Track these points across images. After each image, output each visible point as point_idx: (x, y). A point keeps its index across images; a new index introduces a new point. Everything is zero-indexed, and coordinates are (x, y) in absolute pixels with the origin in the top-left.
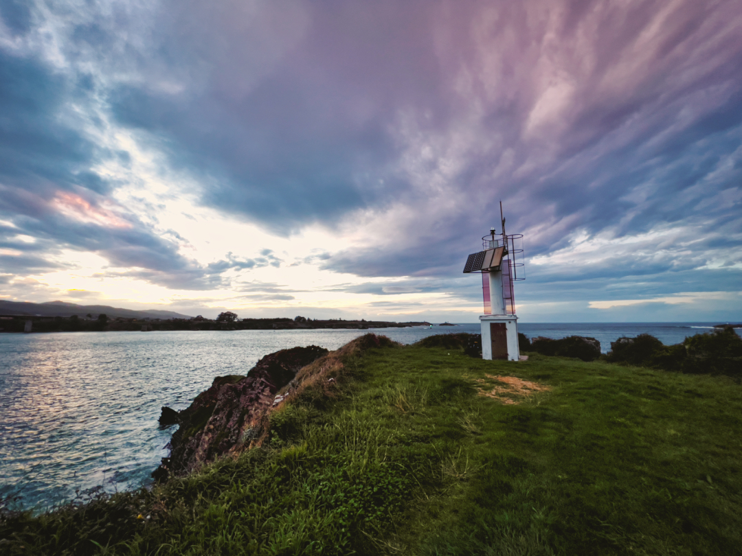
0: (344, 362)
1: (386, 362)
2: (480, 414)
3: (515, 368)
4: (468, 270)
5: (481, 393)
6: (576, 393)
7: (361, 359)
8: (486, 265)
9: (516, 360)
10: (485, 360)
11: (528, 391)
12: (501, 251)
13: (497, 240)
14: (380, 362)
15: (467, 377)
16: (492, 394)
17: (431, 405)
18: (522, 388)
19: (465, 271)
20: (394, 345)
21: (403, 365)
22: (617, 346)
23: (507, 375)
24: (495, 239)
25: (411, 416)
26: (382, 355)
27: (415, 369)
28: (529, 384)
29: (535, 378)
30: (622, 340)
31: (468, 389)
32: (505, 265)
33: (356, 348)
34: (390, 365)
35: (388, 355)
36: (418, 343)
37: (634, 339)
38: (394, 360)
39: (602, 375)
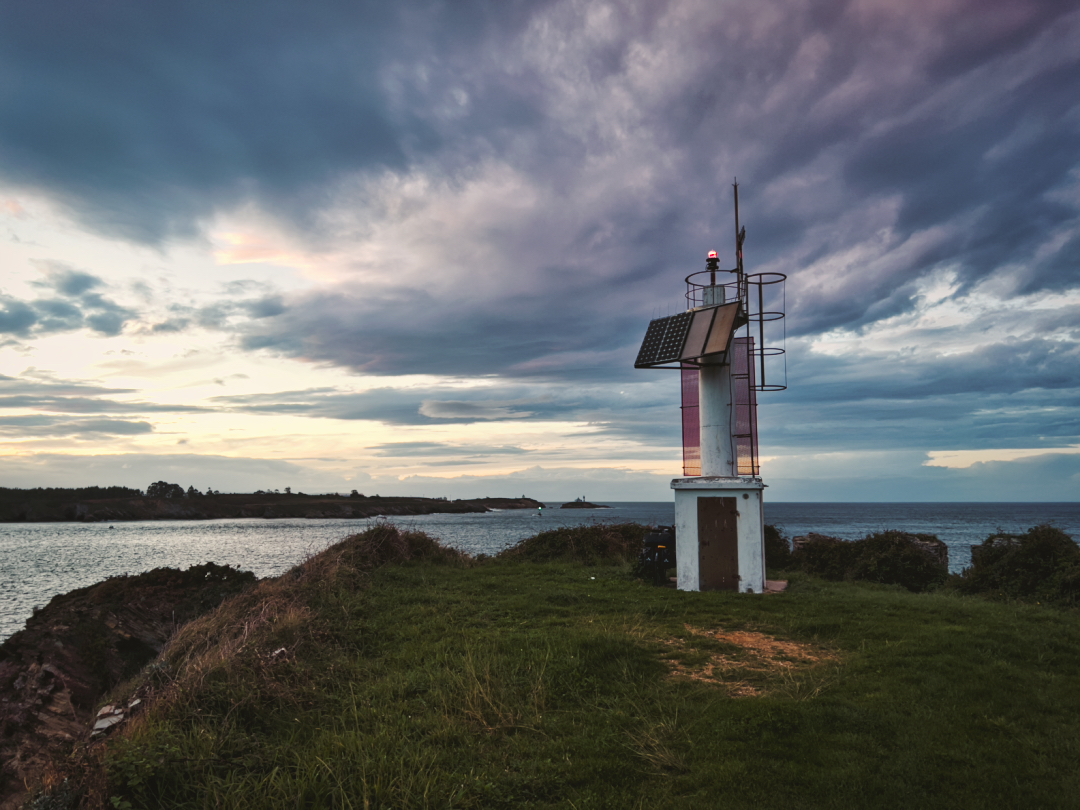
0: (313, 604)
1: (426, 602)
2: (679, 725)
3: (756, 611)
4: (645, 361)
5: (678, 673)
6: (899, 664)
7: (359, 595)
8: (693, 350)
9: (758, 591)
10: (682, 591)
11: (788, 665)
12: (731, 314)
13: (723, 286)
14: (411, 602)
15: (641, 635)
16: (704, 676)
17: (555, 707)
18: (774, 659)
19: (638, 365)
20: (450, 557)
21: (473, 608)
22: (984, 555)
23: (738, 627)
24: (717, 283)
25: (506, 737)
26: (417, 583)
27: (508, 620)
28: (791, 648)
29: (803, 634)
30: (996, 541)
31: (647, 663)
32: (739, 352)
33: (346, 567)
34: (439, 611)
35: (433, 583)
36: (512, 550)
37: (1022, 538)
38: (450, 596)
39: (954, 622)
